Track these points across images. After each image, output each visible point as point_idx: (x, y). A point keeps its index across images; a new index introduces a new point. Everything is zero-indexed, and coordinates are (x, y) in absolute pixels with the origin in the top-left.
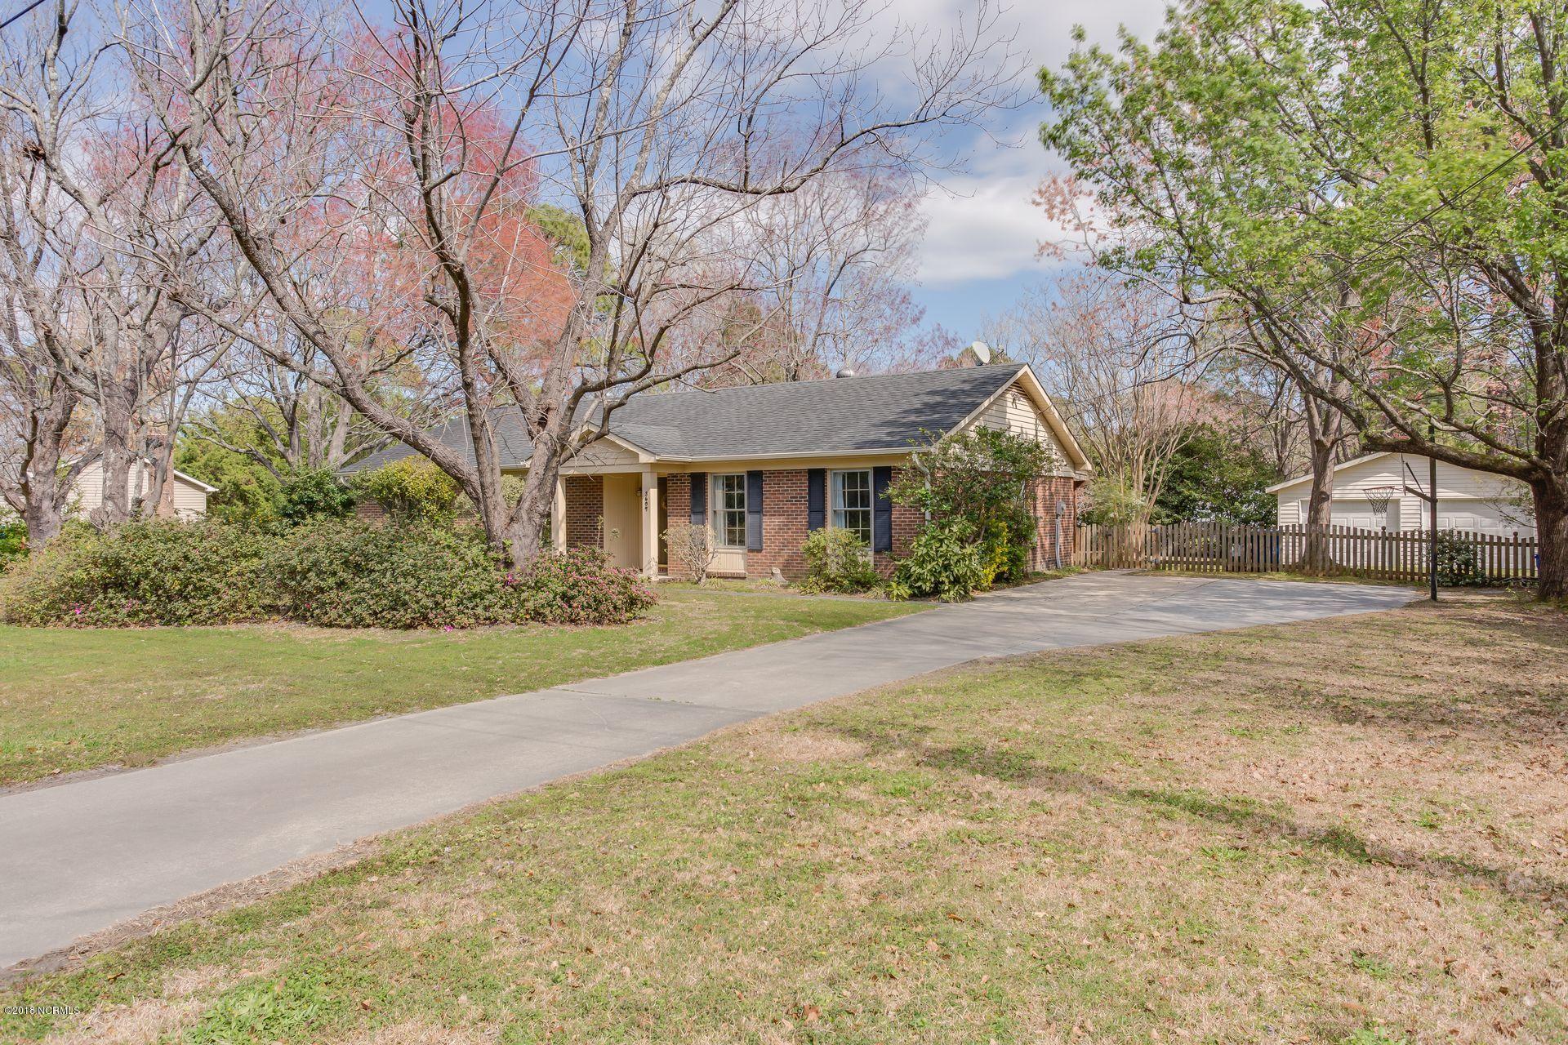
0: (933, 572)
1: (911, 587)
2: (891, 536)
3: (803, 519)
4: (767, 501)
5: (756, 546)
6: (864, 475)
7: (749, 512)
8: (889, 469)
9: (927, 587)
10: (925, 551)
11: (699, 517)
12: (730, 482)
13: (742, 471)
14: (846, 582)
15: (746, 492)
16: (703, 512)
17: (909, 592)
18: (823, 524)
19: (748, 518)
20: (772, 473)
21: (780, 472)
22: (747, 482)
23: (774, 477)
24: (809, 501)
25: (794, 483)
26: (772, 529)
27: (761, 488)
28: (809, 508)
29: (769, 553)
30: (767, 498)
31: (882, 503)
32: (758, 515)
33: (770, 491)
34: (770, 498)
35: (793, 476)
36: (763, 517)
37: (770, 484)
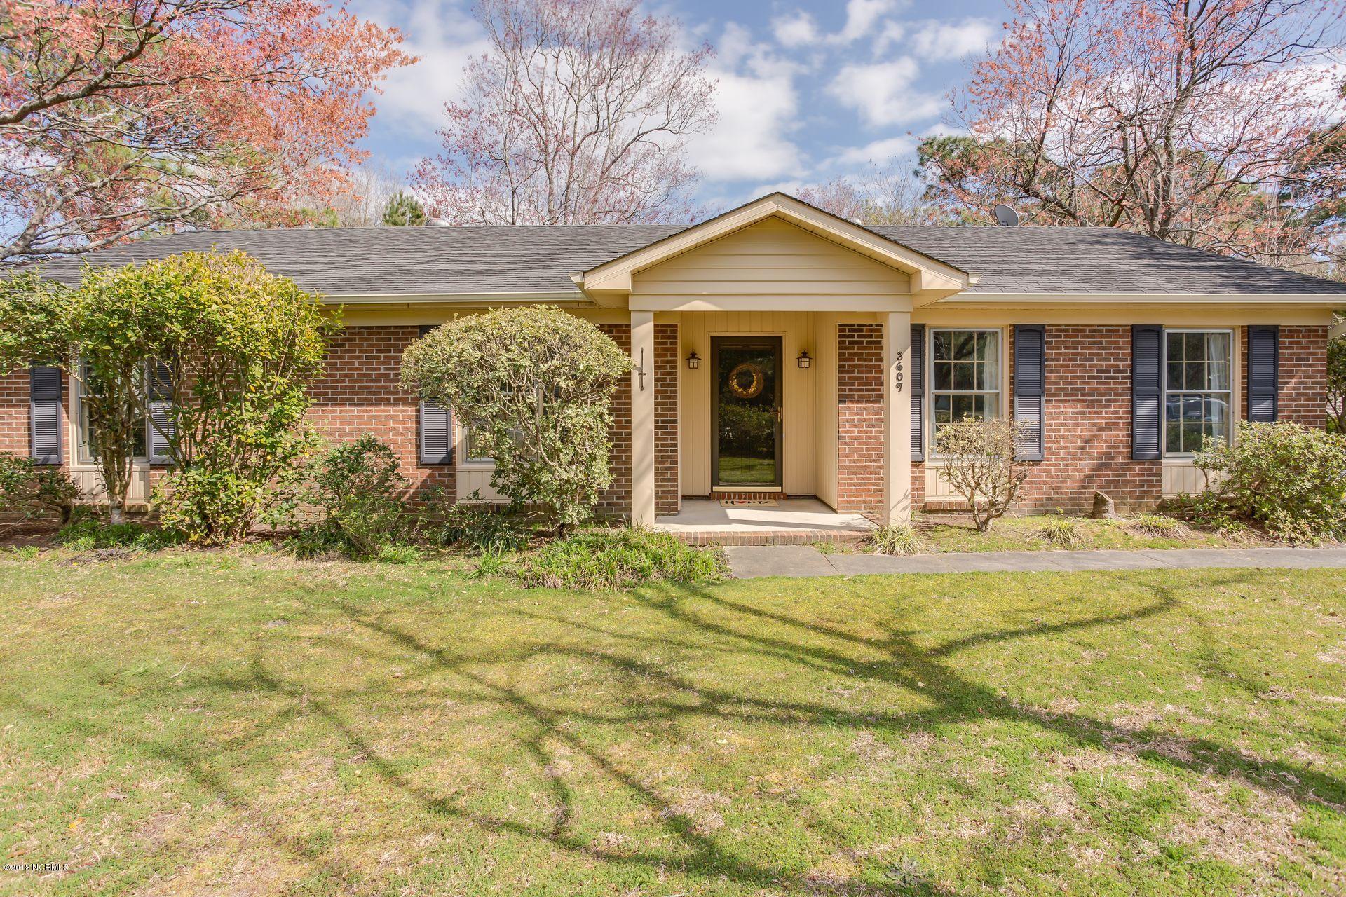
3: (1119, 410)
4: (1051, 378)
5: (1033, 454)
6: (1223, 338)
7: (1019, 395)
8: (1273, 331)
13: (1000, 323)
18: (1158, 416)
21: (1078, 329)
22: (1013, 343)
23: (1066, 336)
24: (1132, 378)
25: (1104, 348)
26: (1062, 425)
27: (1042, 354)
28: (1132, 389)
29: (1055, 465)
30: (1052, 372)
31: (1260, 382)
32: (1036, 401)
33: (1058, 360)
34: (1058, 372)
35: (1102, 336)
36: (1045, 405)
37: (1059, 348)
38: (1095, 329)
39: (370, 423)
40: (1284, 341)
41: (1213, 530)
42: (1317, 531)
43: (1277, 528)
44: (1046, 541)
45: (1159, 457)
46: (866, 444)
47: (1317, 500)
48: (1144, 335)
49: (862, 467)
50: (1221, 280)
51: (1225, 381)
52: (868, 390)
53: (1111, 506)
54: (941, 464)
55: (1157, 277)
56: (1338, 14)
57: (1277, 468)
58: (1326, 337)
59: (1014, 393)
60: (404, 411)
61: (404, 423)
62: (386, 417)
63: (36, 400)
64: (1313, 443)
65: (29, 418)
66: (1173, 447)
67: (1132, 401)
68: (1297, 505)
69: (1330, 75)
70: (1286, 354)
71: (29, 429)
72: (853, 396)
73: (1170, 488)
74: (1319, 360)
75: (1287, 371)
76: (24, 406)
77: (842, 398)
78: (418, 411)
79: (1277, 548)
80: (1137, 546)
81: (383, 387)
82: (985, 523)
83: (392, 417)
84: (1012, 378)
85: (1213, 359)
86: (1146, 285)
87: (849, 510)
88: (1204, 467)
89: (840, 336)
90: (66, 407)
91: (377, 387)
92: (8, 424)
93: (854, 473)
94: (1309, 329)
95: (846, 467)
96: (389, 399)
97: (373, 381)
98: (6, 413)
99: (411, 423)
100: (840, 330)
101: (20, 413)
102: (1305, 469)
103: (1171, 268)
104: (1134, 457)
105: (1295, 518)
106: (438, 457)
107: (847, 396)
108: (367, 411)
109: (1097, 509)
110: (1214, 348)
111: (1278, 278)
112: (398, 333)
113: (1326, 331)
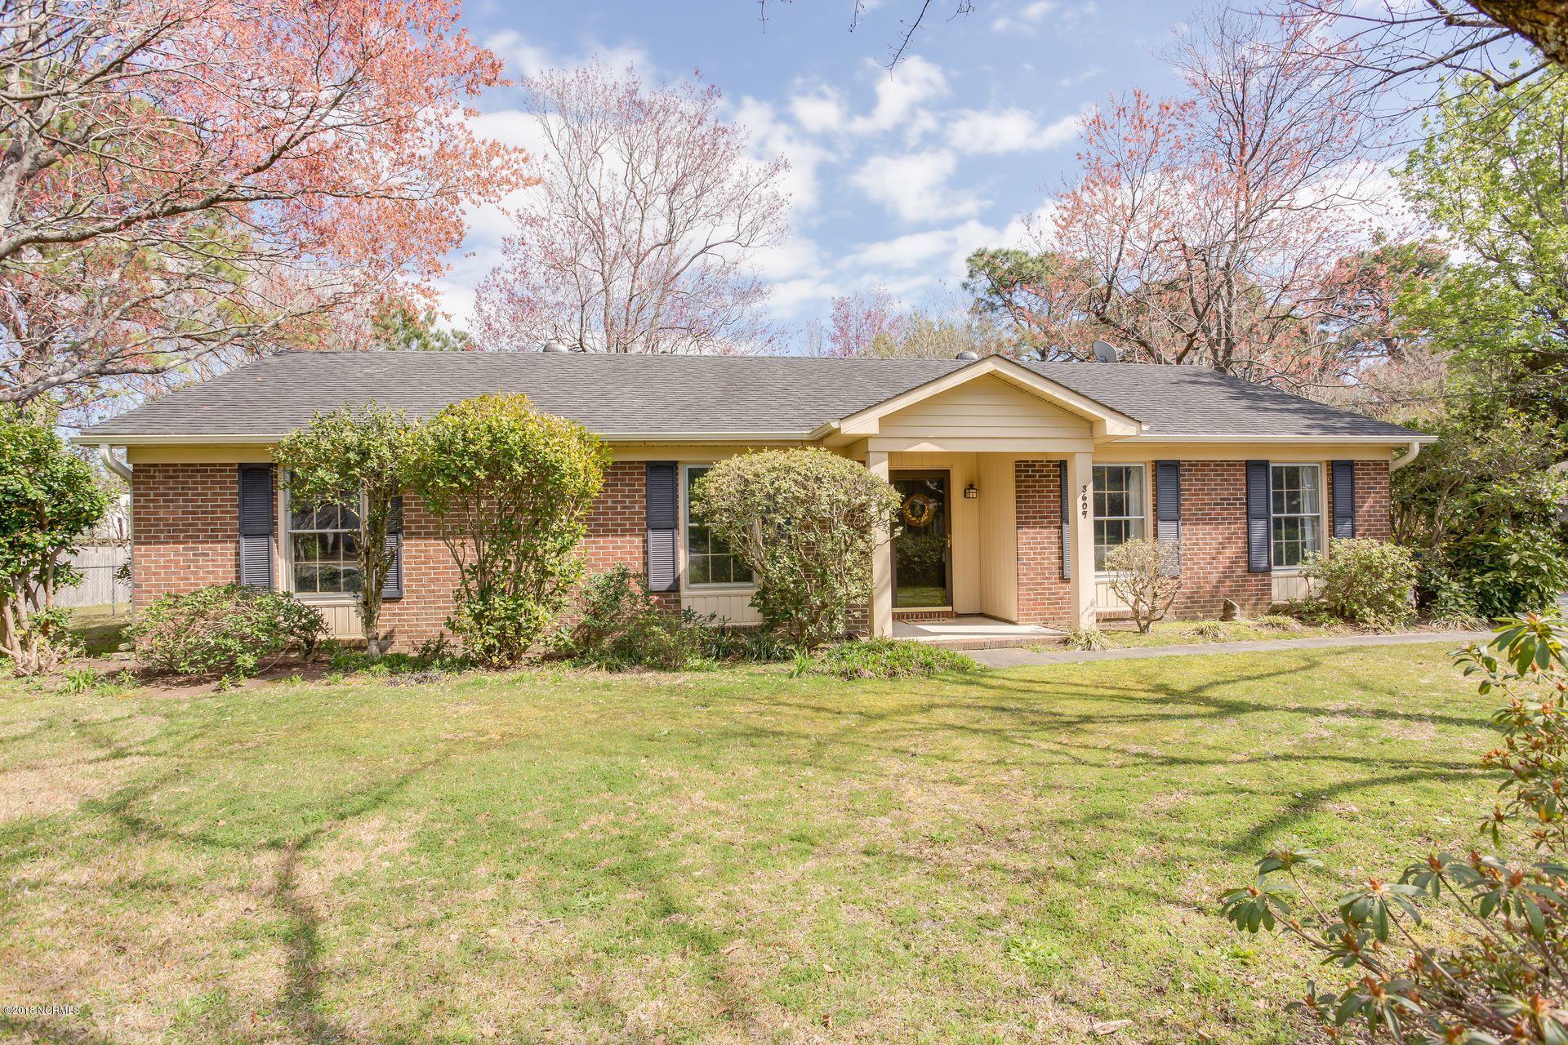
3: (1240, 529)
4: (1186, 505)
7: (1161, 520)
8: (1349, 465)
18: (1268, 536)
19: (1158, 528)
21: (1206, 464)
22: (1155, 476)
23: (1196, 470)
24: (1247, 504)
25: (1226, 480)
26: (1195, 544)
27: (1178, 485)
28: (1247, 514)
29: (1190, 578)
30: (1186, 500)
31: (1343, 507)
32: (1175, 524)
33: (1190, 490)
34: (1191, 500)
35: (1224, 470)
36: (1181, 528)
37: (1191, 480)
38: (1219, 464)
39: (598, 554)
40: (1359, 473)
41: (1320, 624)
42: (1392, 622)
43: (1366, 622)
44: (1200, 637)
45: (1268, 570)
46: (1040, 564)
47: (1391, 598)
48: (1256, 468)
49: (1037, 584)
50: (1310, 422)
51: (1315, 507)
52: (1041, 518)
53: (1238, 610)
54: (1107, 579)
55: (1261, 419)
56: (1370, 169)
57: (1363, 574)
58: (1387, 469)
59: (1157, 518)
60: (631, 542)
61: (631, 553)
62: (614, 548)
63: (246, 535)
64: (1387, 554)
65: (238, 554)
66: (1279, 562)
67: (1248, 524)
68: (1377, 602)
69: (1366, 226)
70: (1359, 483)
71: (238, 566)
72: (1028, 523)
73: (1278, 595)
74: (1384, 488)
75: (1361, 497)
76: (231, 542)
77: (1020, 524)
78: (646, 541)
79: (1366, 636)
80: (1267, 638)
81: (611, 519)
82: (1147, 626)
83: (619, 548)
84: (1155, 505)
85: (1305, 488)
86: (1257, 429)
87: (1028, 622)
88: (1306, 577)
89: (1017, 471)
90: (277, 542)
91: (604, 519)
92: (213, 560)
93: (1031, 589)
94: (1377, 463)
95: (1025, 584)
96: (616, 531)
97: (600, 514)
98: (210, 549)
99: (639, 553)
100: (1017, 466)
101: (227, 549)
102: (1382, 574)
103: (1266, 410)
104: (1251, 570)
105: (1376, 612)
106: (665, 585)
107: (1024, 523)
108: (595, 542)
109: (1227, 613)
110: (1304, 477)
111: (1348, 419)
112: (625, 468)
113: (1387, 464)
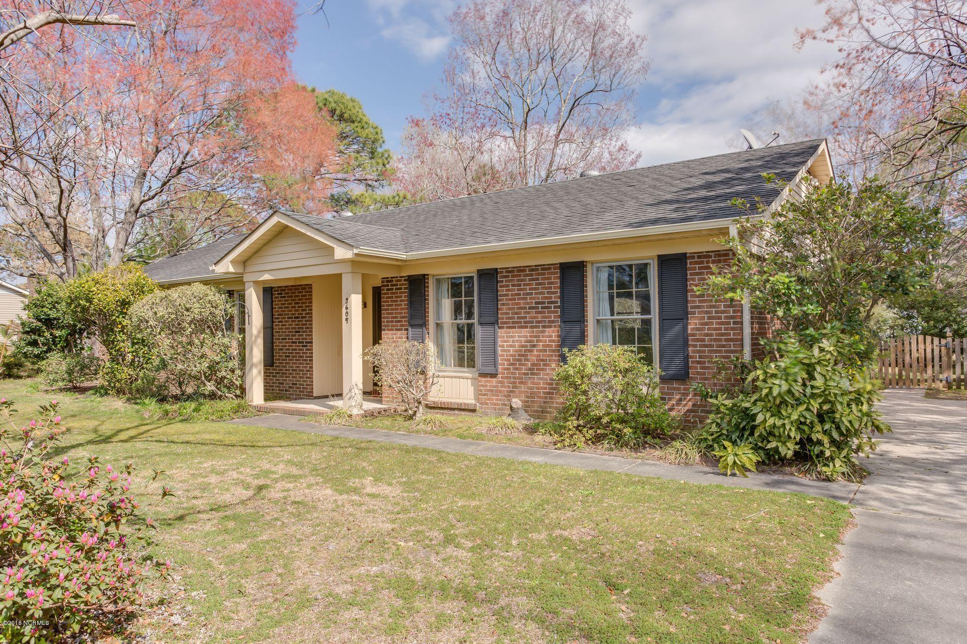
0: (800, 424)
1: (756, 448)
2: (687, 357)
3: (552, 334)
4: (503, 309)
5: (490, 370)
6: (643, 269)
7: (481, 324)
8: (681, 259)
9: (788, 450)
10: (785, 387)
11: (418, 331)
12: (456, 287)
13: (471, 270)
14: (628, 431)
15: (476, 298)
16: (424, 324)
17: (755, 458)
18: (582, 339)
19: (479, 331)
20: (509, 270)
21: (521, 269)
22: (479, 284)
23: (513, 276)
24: (561, 307)
25: (540, 284)
26: (511, 346)
27: (496, 291)
28: (562, 317)
29: (507, 377)
30: (503, 304)
31: (673, 307)
32: (492, 327)
33: (507, 295)
34: (508, 304)
35: (539, 274)
36: (498, 331)
37: (508, 286)
38: (533, 269)
40: (694, 267)
48: (570, 271)
52: (396, 322)
59: (479, 321)
67: (562, 326)
70: (696, 279)
72: (388, 326)
75: (697, 296)
77: (383, 327)
87: (388, 403)
89: (382, 286)
94: (719, 253)
100: (382, 282)
